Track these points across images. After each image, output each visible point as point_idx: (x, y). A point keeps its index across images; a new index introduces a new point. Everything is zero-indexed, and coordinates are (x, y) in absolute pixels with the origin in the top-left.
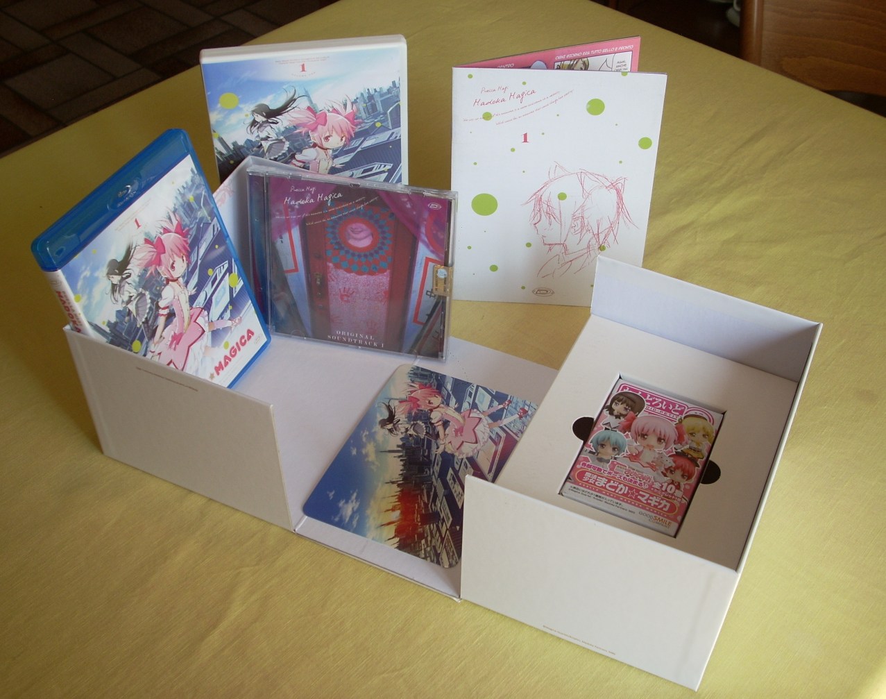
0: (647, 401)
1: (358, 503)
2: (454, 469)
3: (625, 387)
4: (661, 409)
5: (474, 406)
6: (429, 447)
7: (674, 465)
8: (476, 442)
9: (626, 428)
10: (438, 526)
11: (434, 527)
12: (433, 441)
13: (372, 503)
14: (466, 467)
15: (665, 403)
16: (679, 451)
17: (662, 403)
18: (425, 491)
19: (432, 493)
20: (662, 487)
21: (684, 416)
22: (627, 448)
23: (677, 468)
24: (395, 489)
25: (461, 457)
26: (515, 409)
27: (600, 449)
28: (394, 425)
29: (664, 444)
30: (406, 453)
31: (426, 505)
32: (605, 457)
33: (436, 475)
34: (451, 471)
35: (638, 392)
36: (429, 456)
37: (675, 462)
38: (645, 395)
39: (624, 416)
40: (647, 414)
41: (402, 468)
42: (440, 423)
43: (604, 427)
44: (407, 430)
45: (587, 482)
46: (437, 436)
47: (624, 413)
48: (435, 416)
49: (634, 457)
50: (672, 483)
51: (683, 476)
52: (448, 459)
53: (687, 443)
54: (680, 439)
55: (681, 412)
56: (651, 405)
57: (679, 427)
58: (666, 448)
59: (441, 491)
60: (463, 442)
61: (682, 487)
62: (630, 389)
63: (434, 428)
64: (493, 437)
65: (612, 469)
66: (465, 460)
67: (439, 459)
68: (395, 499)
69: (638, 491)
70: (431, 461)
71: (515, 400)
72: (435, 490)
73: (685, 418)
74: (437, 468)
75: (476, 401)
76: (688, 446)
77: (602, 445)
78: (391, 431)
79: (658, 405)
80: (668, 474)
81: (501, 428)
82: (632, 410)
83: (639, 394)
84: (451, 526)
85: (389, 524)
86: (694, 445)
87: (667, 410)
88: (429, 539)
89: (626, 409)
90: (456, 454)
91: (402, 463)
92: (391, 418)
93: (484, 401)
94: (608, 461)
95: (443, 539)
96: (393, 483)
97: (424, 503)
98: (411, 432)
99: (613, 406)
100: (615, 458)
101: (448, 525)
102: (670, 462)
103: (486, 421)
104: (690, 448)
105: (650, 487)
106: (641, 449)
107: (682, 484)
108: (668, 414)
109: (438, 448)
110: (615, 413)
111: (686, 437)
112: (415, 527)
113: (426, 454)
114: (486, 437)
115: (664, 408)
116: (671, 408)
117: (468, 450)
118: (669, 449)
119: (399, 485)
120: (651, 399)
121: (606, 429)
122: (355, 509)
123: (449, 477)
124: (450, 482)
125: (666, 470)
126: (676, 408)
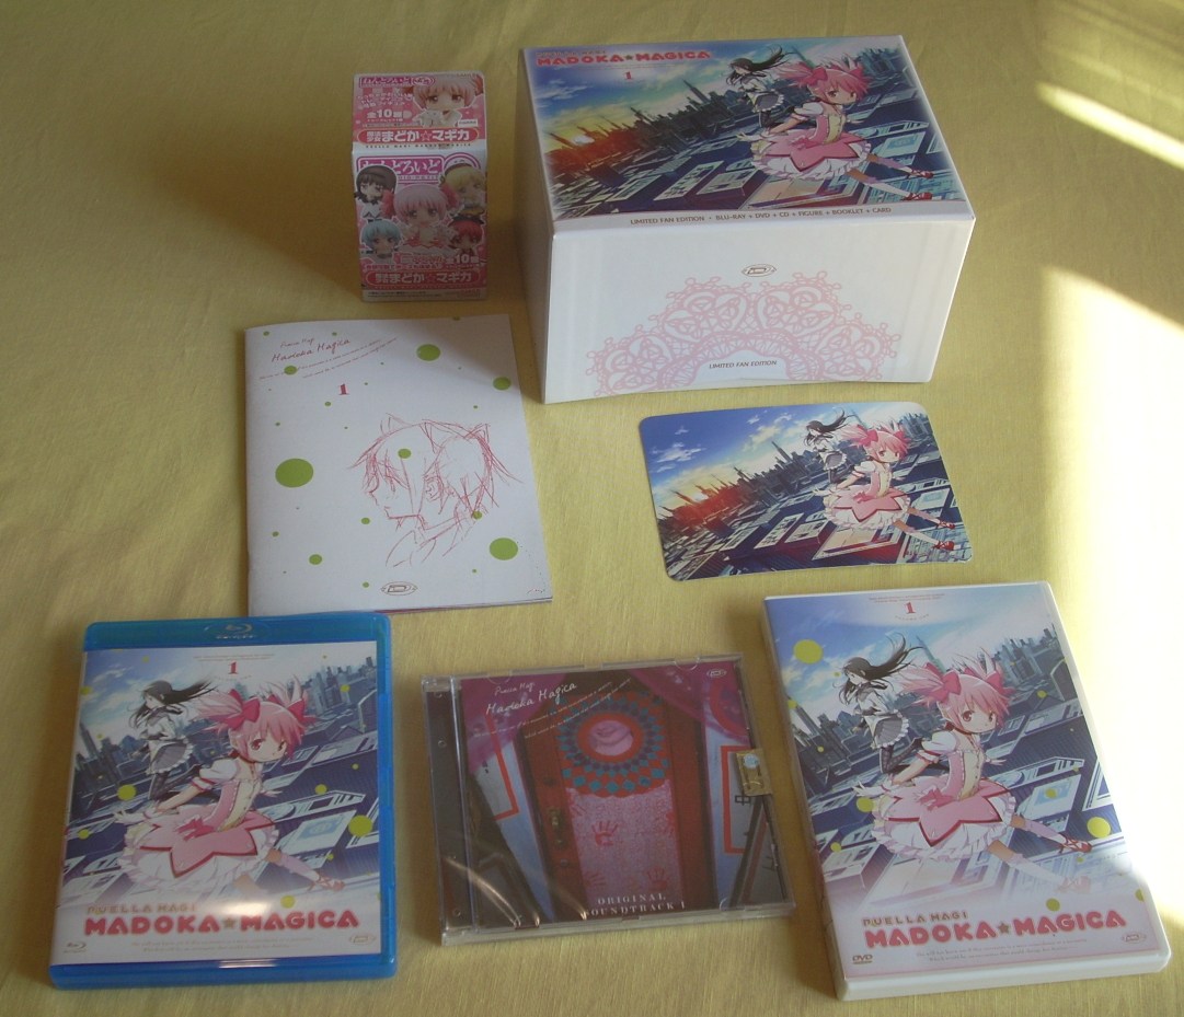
0: (396, 169)
3: (363, 162)
4: (415, 173)
7: (457, 233)
9: (390, 212)
15: (416, 164)
16: (456, 215)
17: (413, 165)
21: (444, 172)
22: (402, 235)
23: (461, 235)
27: (376, 246)
29: (437, 215)
35: (379, 162)
37: (457, 230)
38: (389, 162)
39: (381, 198)
40: (404, 187)
43: (366, 219)
45: (381, 283)
47: (378, 194)
49: (414, 241)
50: (464, 252)
51: (471, 241)
53: (460, 204)
54: (451, 202)
55: (439, 168)
56: (403, 174)
57: (444, 188)
58: (441, 219)
61: (476, 252)
62: (370, 162)
65: (399, 262)
69: (434, 274)
73: (446, 173)
76: (463, 206)
77: (376, 241)
79: (409, 170)
80: (456, 245)
82: (385, 187)
83: (383, 164)
86: (470, 202)
87: (423, 172)
89: (379, 189)
94: (390, 256)
99: (363, 191)
100: (396, 250)
102: (452, 232)
104: (467, 207)
105: (444, 265)
106: (416, 230)
107: (474, 249)
108: (426, 177)
110: (369, 198)
111: (456, 196)
115: (418, 171)
116: (425, 167)
118: (445, 218)
120: (399, 166)
121: (370, 221)
125: (452, 241)
126: (432, 166)
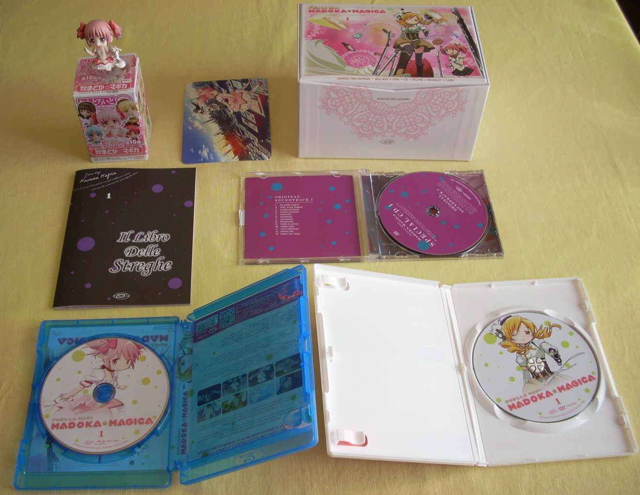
0: (95, 103)
1: (208, 149)
2: (243, 117)
3: (79, 101)
4: (104, 104)
5: (235, 89)
6: (225, 113)
7: (128, 131)
8: (247, 103)
9: (96, 122)
10: (252, 144)
11: (250, 145)
12: (226, 110)
13: (214, 146)
14: (249, 114)
15: (103, 100)
16: (126, 122)
17: (102, 101)
18: (236, 132)
19: (240, 131)
20: (130, 143)
21: (116, 104)
22: (103, 132)
23: (131, 131)
24: (221, 136)
25: (243, 111)
26: (255, 82)
27: (93, 138)
28: (202, 110)
29: (117, 123)
30: (216, 119)
31: (241, 137)
32: (98, 140)
33: (237, 123)
34: (243, 119)
35: (86, 100)
36: (228, 116)
37: (128, 129)
38: (91, 100)
39: (90, 116)
40: (99, 111)
41: (218, 126)
42: (223, 101)
43: (86, 126)
44: (209, 110)
45: (99, 154)
46: (226, 107)
47: (89, 115)
48: (219, 99)
49: (109, 135)
50: (133, 139)
51: (135, 133)
52: (238, 115)
53: (127, 117)
54: (123, 117)
55: (114, 102)
56: (98, 105)
57: (119, 111)
58: (120, 124)
59: (244, 129)
60: (240, 105)
61: (139, 139)
62: (82, 100)
63: (222, 104)
64: (253, 98)
65: (104, 144)
66: (246, 112)
67: (234, 116)
68: (224, 140)
69: (122, 149)
70: (230, 118)
71: (252, 80)
72: (241, 130)
73: (118, 104)
74: (235, 120)
75: (234, 86)
76: (128, 119)
77: (92, 135)
78: (201, 113)
79: (100, 103)
80: (129, 136)
81: (254, 93)
82: (91, 111)
83: (88, 101)
84: (258, 141)
85: (229, 152)
86: (131, 116)
87: (107, 104)
88: (252, 151)
89: (88, 112)
90: (241, 111)
91: (217, 124)
92: (198, 108)
93: (239, 85)
94: (100, 142)
95: (259, 149)
96: (219, 134)
97: (239, 137)
98: (212, 110)
99: (81, 113)
100: (102, 139)
101: (257, 141)
102: (126, 130)
103: (245, 93)
104: (130, 119)
105: (125, 145)
106: (109, 130)
107: (137, 137)
108: (109, 106)
109: (230, 112)
110: (85, 116)
111: (125, 114)
112: (242, 148)
113: (226, 116)
114: (250, 99)
115: (105, 103)
116: (108, 102)
117: (245, 107)
118: (121, 124)
119: (222, 134)
120: (95, 101)
121: (87, 127)
122: (208, 152)
123: (244, 122)
124: (246, 123)
125: (127, 134)
126: (111, 101)
